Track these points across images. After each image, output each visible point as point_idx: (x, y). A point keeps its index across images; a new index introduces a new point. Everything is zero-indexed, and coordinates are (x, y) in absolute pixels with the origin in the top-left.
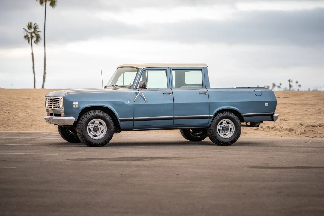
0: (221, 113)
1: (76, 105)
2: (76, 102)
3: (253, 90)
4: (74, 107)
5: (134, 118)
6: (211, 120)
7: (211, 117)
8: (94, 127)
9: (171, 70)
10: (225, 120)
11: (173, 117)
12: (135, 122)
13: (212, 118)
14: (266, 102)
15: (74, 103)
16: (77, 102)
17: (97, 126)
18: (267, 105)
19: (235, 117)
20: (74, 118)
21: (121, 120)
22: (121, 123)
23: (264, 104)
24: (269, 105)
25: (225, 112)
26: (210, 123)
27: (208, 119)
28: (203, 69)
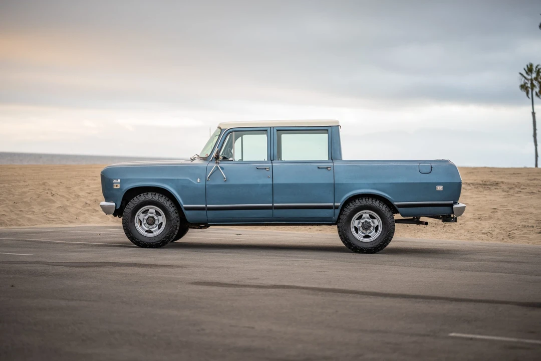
0: (357, 201)
1: (117, 184)
2: (117, 179)
3: (416, 164)
4: (115, 187)
5: (206, 206)
6: (337, 211)
7: (337, 207)
8: (149, 218)
9: (275, 131)
10: (366, 213)
11: (271, 205)
12: (209, 212)
13: (340, 208)
14: (440, 184)
15: (115, 181)
16: (119, 181)
17: (152, 217)
18: (440, 188)
19: (383, 208)
20: (113, 204)
21: (187, 209)
22: (186, 213)
23: (436, 188)
24: (444, 188)
25: (364, 199)
26: (336, 217)
27: (333, 210)
28: (329, 129)
